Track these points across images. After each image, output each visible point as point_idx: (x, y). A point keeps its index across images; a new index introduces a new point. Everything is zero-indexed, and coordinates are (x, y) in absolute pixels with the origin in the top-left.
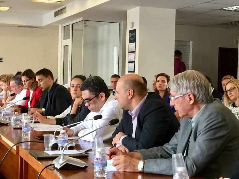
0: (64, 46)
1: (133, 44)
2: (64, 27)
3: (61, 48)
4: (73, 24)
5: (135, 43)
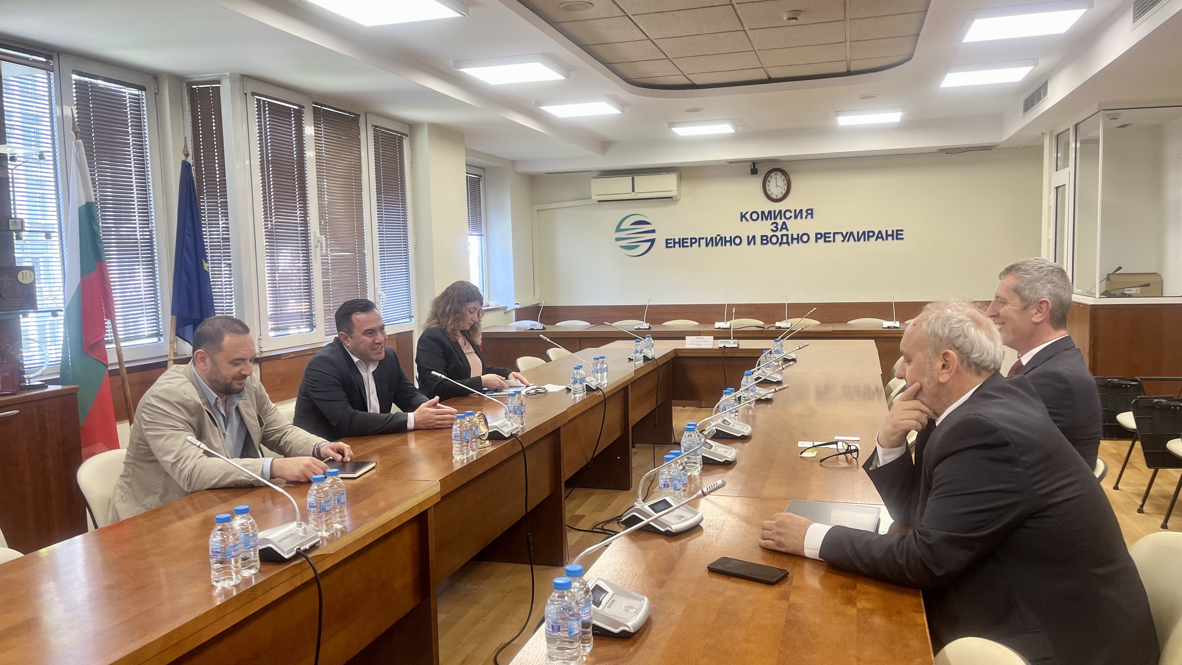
0: (1057, 188)
2: (1058, 135)
3: (1050, 193)
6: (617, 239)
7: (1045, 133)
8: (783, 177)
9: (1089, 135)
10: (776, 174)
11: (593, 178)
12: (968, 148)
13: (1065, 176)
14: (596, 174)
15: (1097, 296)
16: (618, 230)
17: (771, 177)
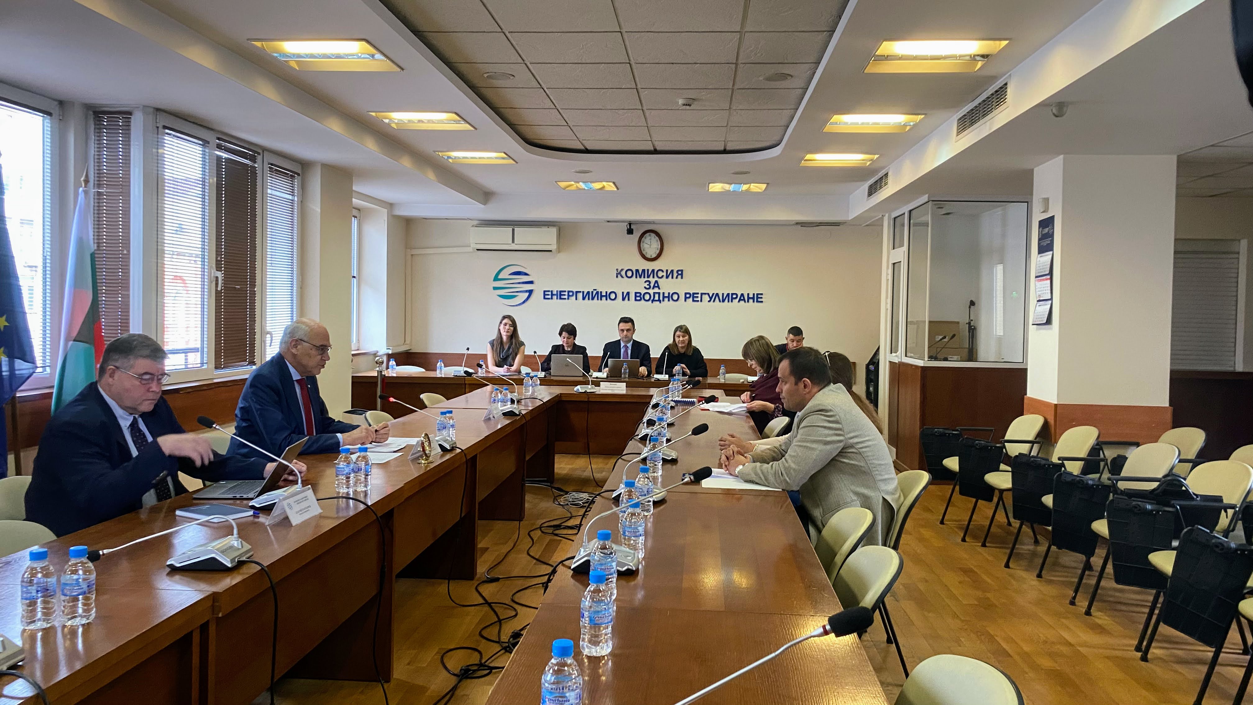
0: (894, 264)
1: (1047, 257)
2: (895, 218)
4: (910, 211)
5: (1051, 252)
6: (495, 288)
7: (885, 216)
8: (657, 238)
9: (920, 219)
10: (650, 235)
11: (473, 226)
12: (820, 223)
13: (900, 254)
14: (476, 223)
15: (926, 359)
16: (496, 279)
17: (645, 238)
